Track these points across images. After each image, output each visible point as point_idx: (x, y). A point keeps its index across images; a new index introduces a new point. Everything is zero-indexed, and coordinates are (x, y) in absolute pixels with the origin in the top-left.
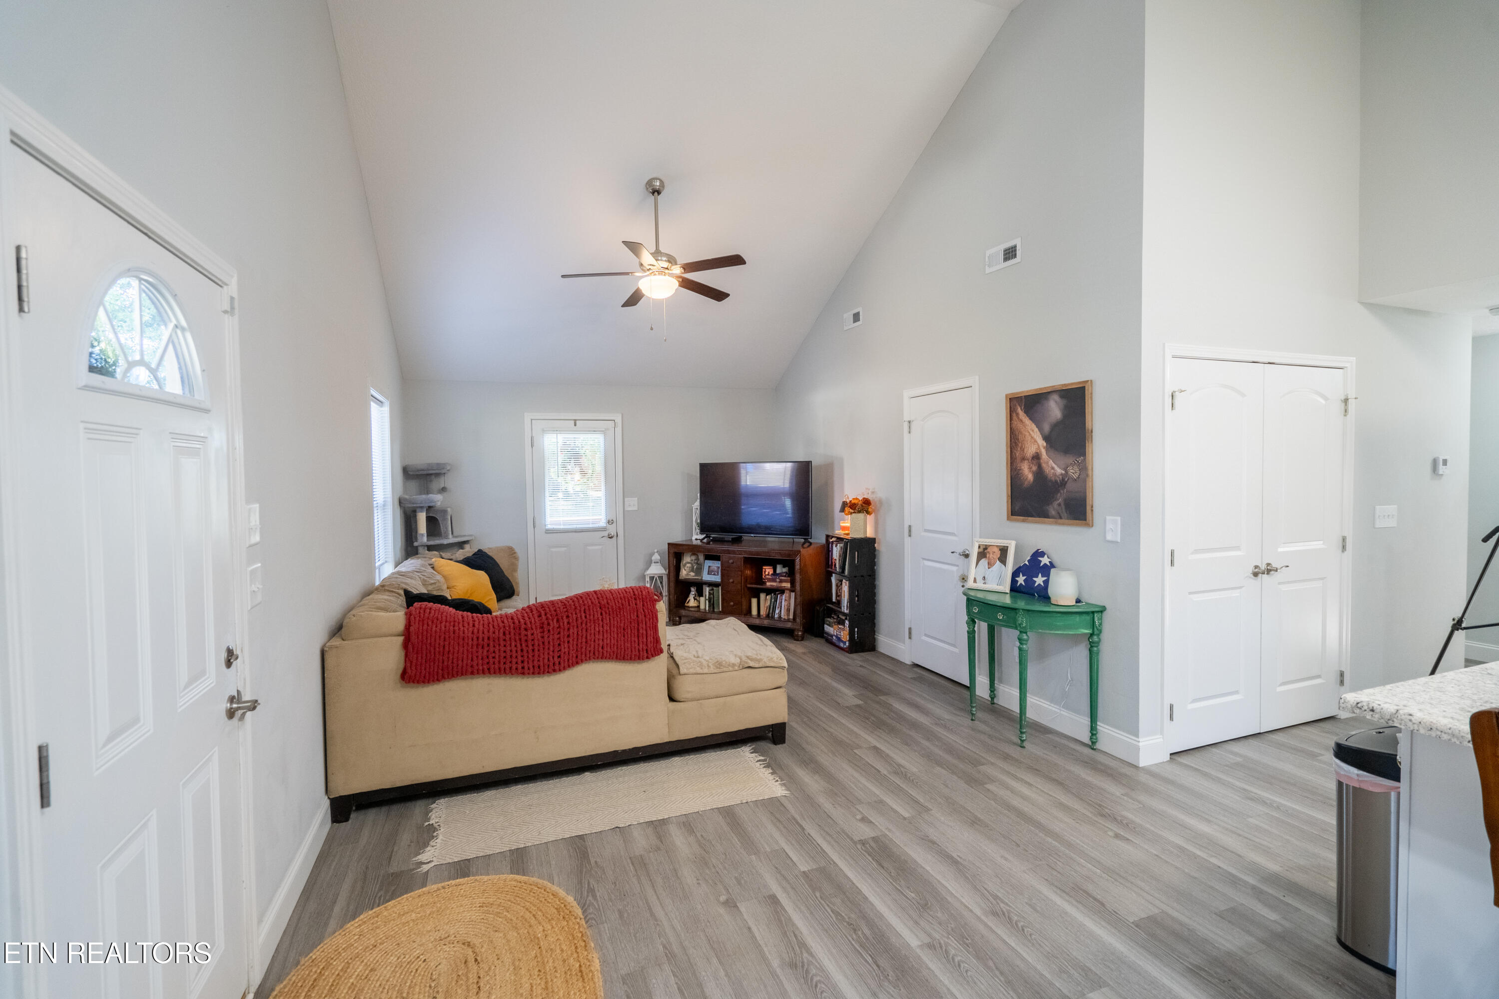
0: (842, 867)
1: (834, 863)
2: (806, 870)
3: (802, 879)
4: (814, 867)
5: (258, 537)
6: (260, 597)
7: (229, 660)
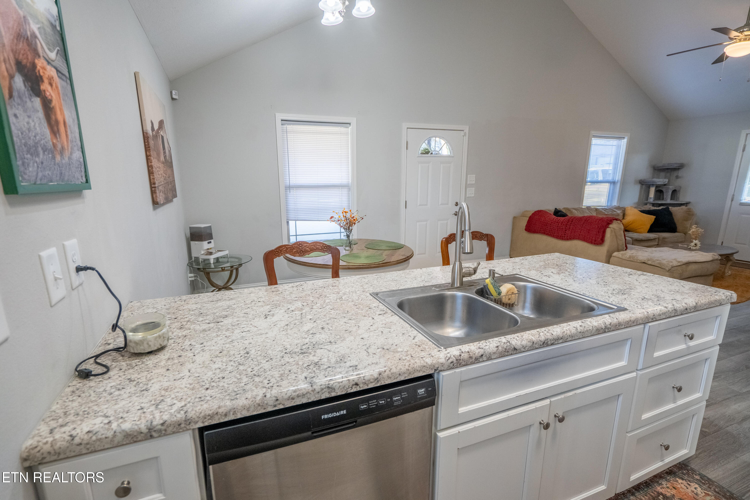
5: (474, 182)
6: (473, 195)
7: (456, 204)
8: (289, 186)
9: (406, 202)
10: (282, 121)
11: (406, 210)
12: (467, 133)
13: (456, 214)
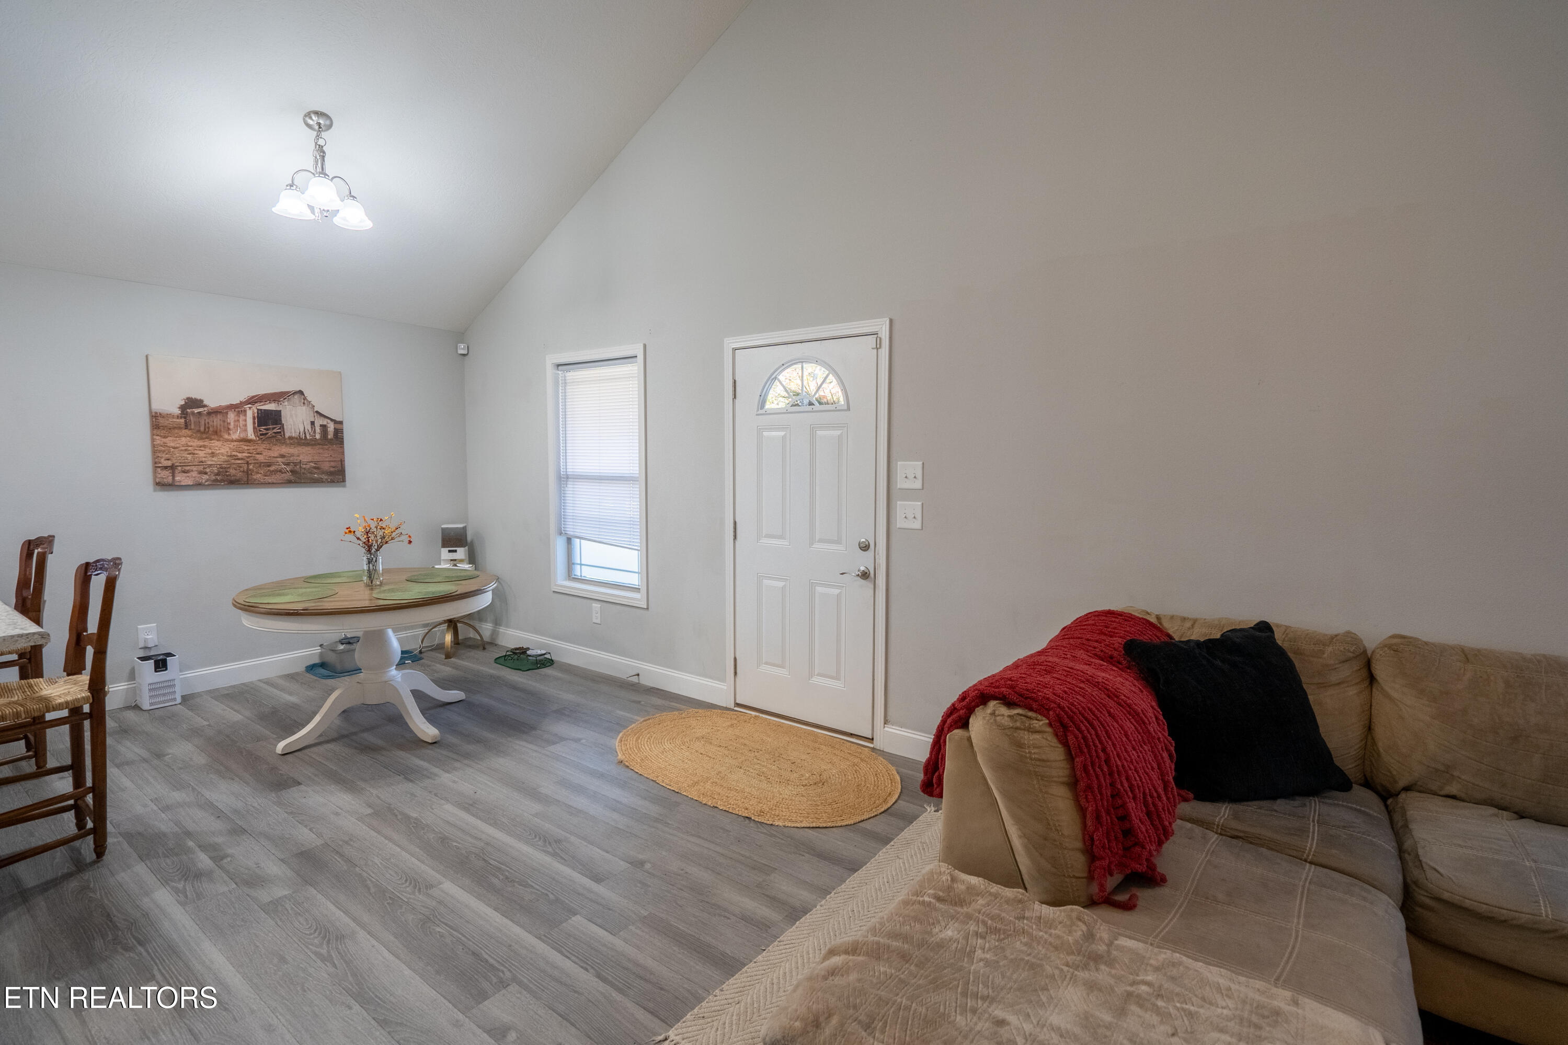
0: (526, 934)
1: (540, 938)
2: (573, 918)
3: (575, 906)
4: (564, 924)
5: (918, 484)
6: (917, 525)
7: (865, 547)
8: (567, 475)
9: (735, 523)
10: (558, 365)
11: (734, 542)
12: (883, 337)
13: (865, 575)
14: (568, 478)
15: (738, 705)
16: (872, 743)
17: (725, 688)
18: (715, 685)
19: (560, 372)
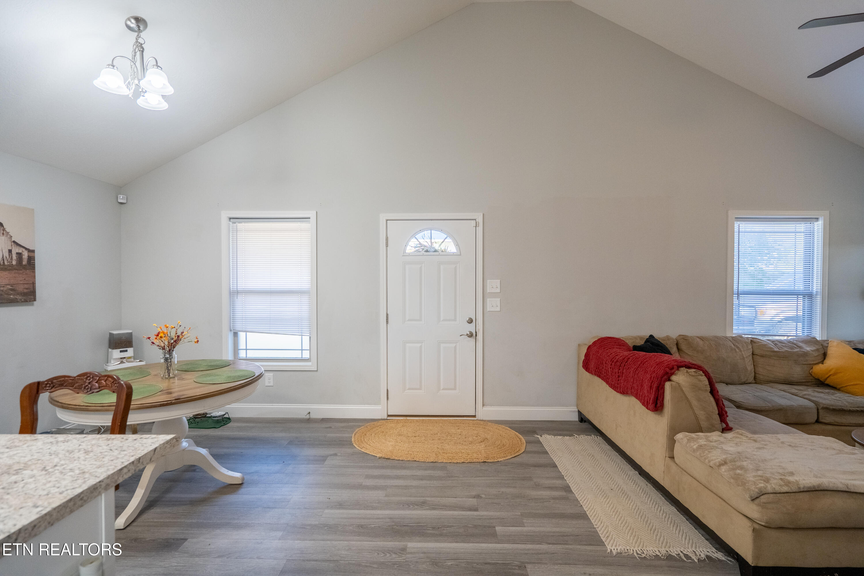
5: (498, 290)
6: (498, 309)
7: (470, 321)
8: (237, 291)
9: (387, 315)
10: (230, 219)
11: (387, 325)
12: (480, 222)
13: (471, 335)
14: (238, 293)
15: (389, 416)
16: (476, 418)
17: (381, 408)
18: (373, 408)
19: (231, 223)
